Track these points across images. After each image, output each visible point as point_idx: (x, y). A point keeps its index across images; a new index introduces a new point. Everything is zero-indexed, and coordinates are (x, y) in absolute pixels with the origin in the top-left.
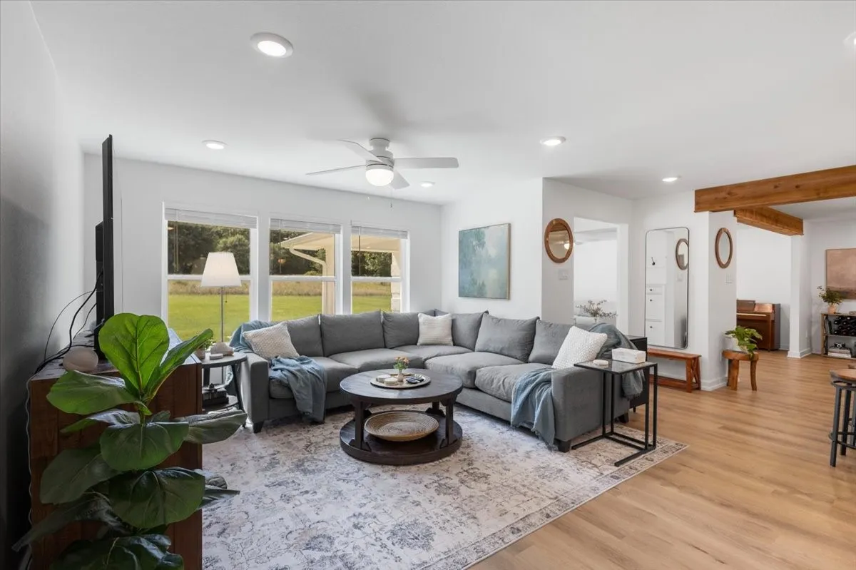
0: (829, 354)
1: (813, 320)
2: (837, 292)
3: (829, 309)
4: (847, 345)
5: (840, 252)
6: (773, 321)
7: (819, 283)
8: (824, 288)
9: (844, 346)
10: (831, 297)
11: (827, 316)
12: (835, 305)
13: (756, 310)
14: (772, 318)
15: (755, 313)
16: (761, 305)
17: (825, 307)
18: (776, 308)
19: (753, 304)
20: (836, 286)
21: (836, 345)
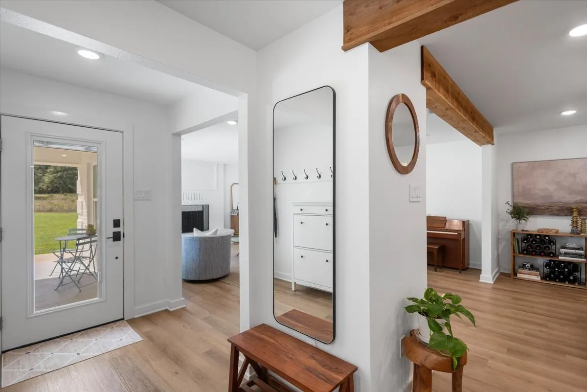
0: (519, 276)
1: (500, 237)
2: (525, 207)
3: (517, 226)
4: (535, 265)
5: (526, 165)
6: (464, 239)
7: (506, 198)
8: (511, 203)
9: (532, 267)
10: (519, 212)
11: (514, 234)
12: (523, 221)
13: (447, 227)
14: (463, 237)
15: (447, 230)
16: (451, 221)
17: (512, 224)
18: (466, 224)
19: (443, 221)
20: (522, 201)
21: (524, 265)
